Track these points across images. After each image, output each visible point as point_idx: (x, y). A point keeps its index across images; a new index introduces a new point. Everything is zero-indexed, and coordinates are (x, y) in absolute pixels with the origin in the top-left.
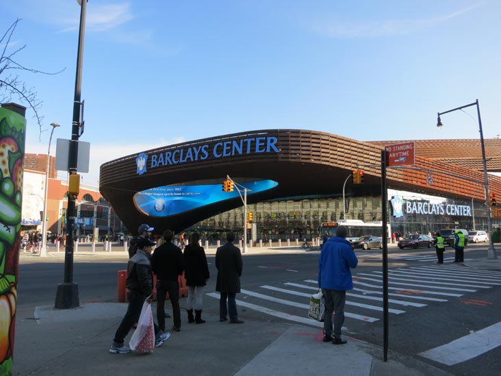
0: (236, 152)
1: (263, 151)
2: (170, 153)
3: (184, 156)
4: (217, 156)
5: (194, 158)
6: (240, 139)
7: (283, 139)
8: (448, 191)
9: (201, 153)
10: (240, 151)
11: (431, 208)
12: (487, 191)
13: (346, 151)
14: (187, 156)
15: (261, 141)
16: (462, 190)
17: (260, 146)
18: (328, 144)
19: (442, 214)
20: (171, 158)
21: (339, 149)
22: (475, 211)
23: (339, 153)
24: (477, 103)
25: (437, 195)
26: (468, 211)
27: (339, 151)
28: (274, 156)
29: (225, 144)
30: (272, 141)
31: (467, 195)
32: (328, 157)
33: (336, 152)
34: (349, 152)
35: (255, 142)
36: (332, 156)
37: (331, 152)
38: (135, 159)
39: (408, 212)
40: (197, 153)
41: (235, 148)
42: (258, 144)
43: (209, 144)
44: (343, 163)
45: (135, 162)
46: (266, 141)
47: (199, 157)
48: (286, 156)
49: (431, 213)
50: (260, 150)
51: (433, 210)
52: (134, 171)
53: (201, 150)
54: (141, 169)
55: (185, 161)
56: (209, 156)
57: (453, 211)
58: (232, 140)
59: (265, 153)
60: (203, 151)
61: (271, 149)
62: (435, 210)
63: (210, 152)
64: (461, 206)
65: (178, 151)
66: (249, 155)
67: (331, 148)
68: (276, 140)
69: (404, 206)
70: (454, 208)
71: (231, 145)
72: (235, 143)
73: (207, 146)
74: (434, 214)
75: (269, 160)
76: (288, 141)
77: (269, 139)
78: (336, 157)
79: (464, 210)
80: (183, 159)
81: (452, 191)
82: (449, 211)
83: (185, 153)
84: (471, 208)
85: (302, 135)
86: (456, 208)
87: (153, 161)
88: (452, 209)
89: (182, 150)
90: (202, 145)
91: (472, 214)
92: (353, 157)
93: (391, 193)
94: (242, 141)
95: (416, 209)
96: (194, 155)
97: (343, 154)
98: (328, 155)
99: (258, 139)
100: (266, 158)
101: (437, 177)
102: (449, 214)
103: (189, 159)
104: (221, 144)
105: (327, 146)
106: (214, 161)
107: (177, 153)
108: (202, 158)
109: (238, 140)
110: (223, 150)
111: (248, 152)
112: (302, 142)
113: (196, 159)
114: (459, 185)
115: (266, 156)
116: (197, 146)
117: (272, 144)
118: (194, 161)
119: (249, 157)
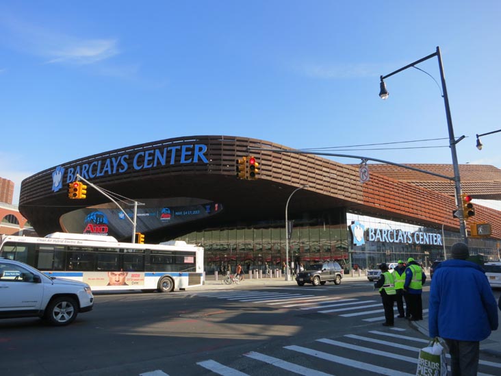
0: (159, 163)
1: (189, 161)
2: (87, 165)
3: (102, 169)
4: (137, 168)
5: (112, 171)
6: (163, 147)
7: (214, 147)
8: (416, 216)
9: (120, 165)
10: (163, 163)
11: (397, 236)
12: (458, 192)
13: (293, 165)
14: (105, 169)
15: (187, 150)
16: (432, 216)
17: (186, 155)
18: (270, 156)
19: (409, 242)
20: (88, 172)
21: (284, 162)
22: (446, 240)
23: (284, 167)
24: (437, 53)
25: (404, 222)
26: (439, 240)
27: (284, 164)
28: (204, 167)
29: (147, 153)
30: (200, 149)
31: (437, 221)
32: (270, 171)
33: (280, 166)
34: (297, 166)
35: (181, 150)
36: (274, 170)
37: (274, 164)
38: (51, 174)
39: (371, 240)
40: (115, 165)
41: (158, 159)
42: (184, 153)
43: (130, 154)
44: (289, 178)
45: (52, 178)
46: (193, 150)
47: (118, 170)
48: (218, 167)
49: (397, 241)
50: (186, 160)
51: (399, 238)
52: (50, 187)
53: (120, 161)
54: (56, 185)
55: (102, 174)
56: (129, 168)
57: (422, 240)
58: (154, 149)
59: (192, 164)
60: (123, 162)
61: (200, 159)
62: (401, 238)
63: (130, 163)
64: (431, 234)
65: (96, 163)
66: (173, 166)
67: (274, 159)
68: (205, 149)
69: (366, 233)
70: (423, 235)
71: (153, 155)
72: (158, 153)
73: (127, 156)
74: (400, 243)
75: (197, 173)
76: (221, 150)
77: (197, 147)
78: (279, 171)
79: (435, 239)
80: (101, 172)
81: (419, 217)
82: (418, 239)
83: (103, 164)
84: (442, 236)
85: (238, 143)
86: (425, 236)
87: (69, 175)
88: (421, 237)
89: (100, 162)
90: (122, 155)
91: (442, 243)
92: (302, 172)
93: (350, 217)
94: (165, 149)
95: (380, 236)
96: (112, 167)
97: (289, 168)
98: (270, 168)
99: (184, 147)
100: (192, 170)
101: (403, 200)
102: (417, 243)
103: (107, 172)
104: (142, 153)
105: (269, 158)
106: (134, 174)
107: (94, 165)
108: (121, 171)
109: (161, 149)
110: (144, 161)
111: (172, 162)
112: (238, 151)
113: (114, 172)
114: (427, 211)
115: (192, 167)
116: (116, 157)
117: (200, 153)
118: (113, 175)
119: (173, 169)
